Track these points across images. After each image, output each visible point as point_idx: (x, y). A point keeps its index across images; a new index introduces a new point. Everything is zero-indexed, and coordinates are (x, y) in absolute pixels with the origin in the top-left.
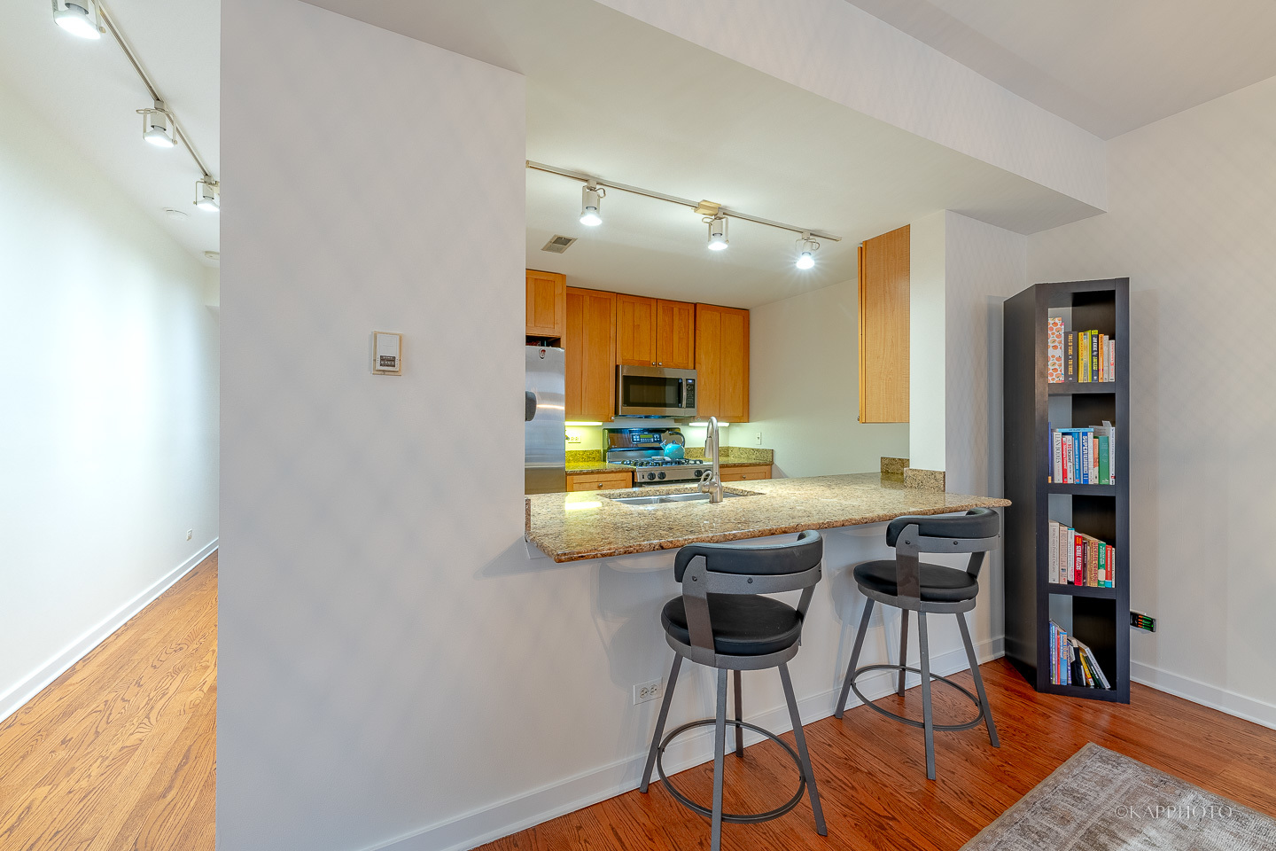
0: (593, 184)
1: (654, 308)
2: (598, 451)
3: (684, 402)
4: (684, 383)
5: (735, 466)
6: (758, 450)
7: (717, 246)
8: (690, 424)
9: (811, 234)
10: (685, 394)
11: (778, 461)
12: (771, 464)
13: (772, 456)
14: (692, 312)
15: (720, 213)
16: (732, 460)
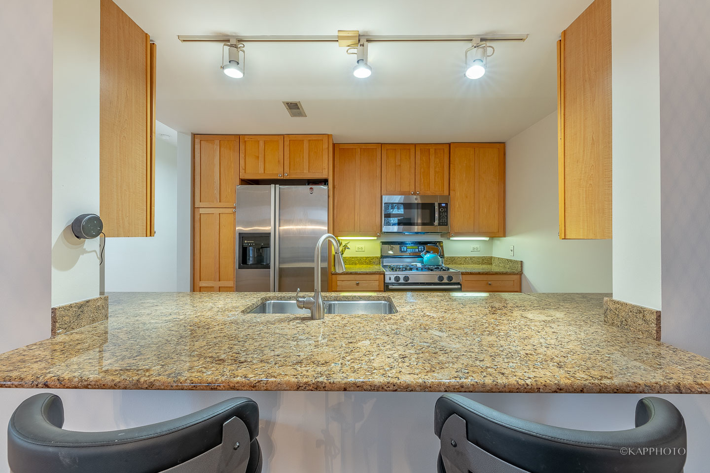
0: (233, 42)
1: (413, 151)
2: (377, 257)
3: (436, 222)
4: (437, 207)
5: (497, 274)
6: (511, 261)
7: (362, 73)
8: (451, 238)
9: (482, 40)
10: (437, 215)
11: (528, 272)
12: (521, 273)
13: (522, 267)
14: (447, 150)
15: (362, 40)
16: (495, 268)
